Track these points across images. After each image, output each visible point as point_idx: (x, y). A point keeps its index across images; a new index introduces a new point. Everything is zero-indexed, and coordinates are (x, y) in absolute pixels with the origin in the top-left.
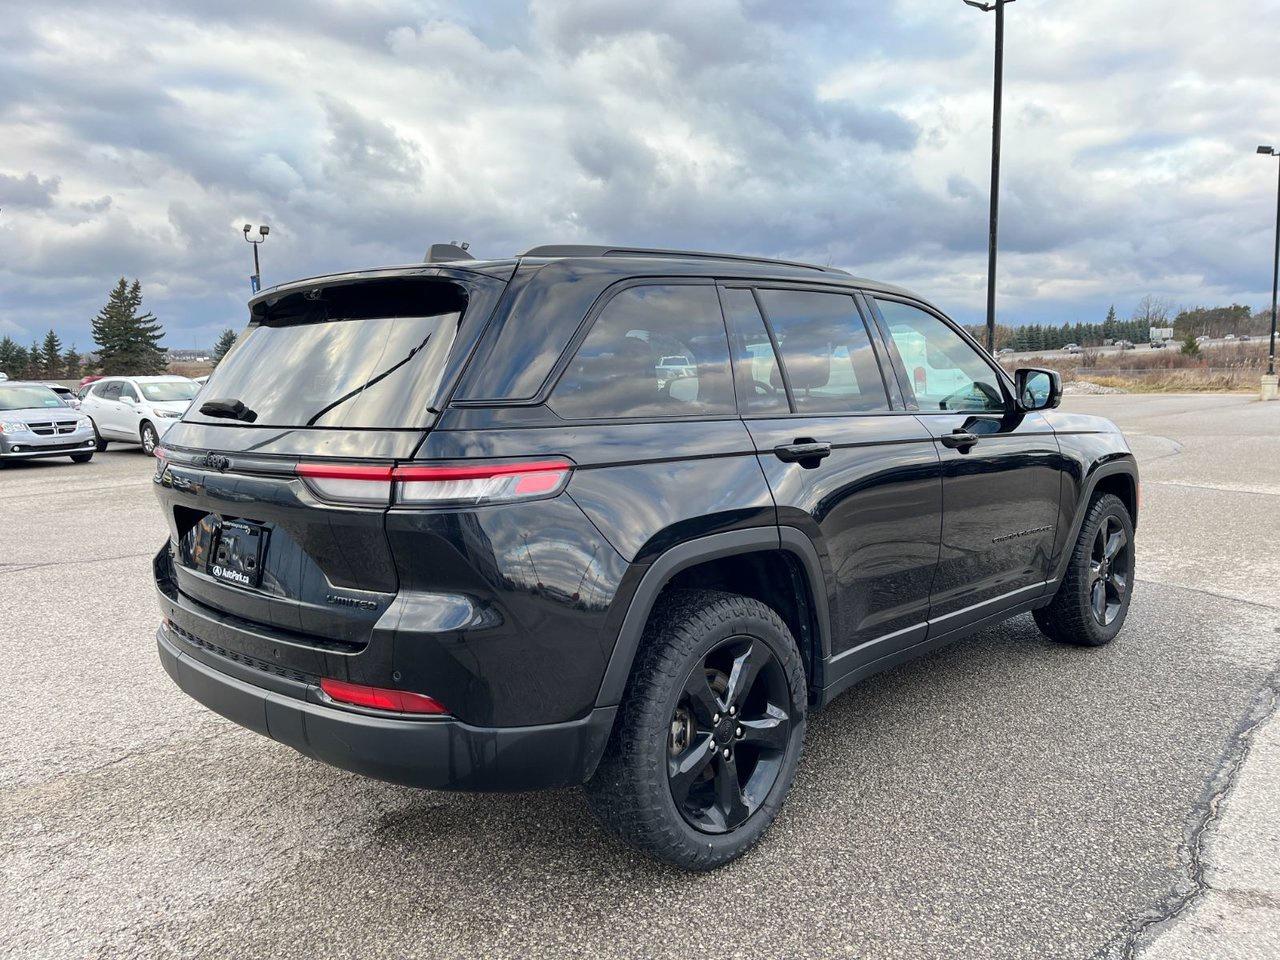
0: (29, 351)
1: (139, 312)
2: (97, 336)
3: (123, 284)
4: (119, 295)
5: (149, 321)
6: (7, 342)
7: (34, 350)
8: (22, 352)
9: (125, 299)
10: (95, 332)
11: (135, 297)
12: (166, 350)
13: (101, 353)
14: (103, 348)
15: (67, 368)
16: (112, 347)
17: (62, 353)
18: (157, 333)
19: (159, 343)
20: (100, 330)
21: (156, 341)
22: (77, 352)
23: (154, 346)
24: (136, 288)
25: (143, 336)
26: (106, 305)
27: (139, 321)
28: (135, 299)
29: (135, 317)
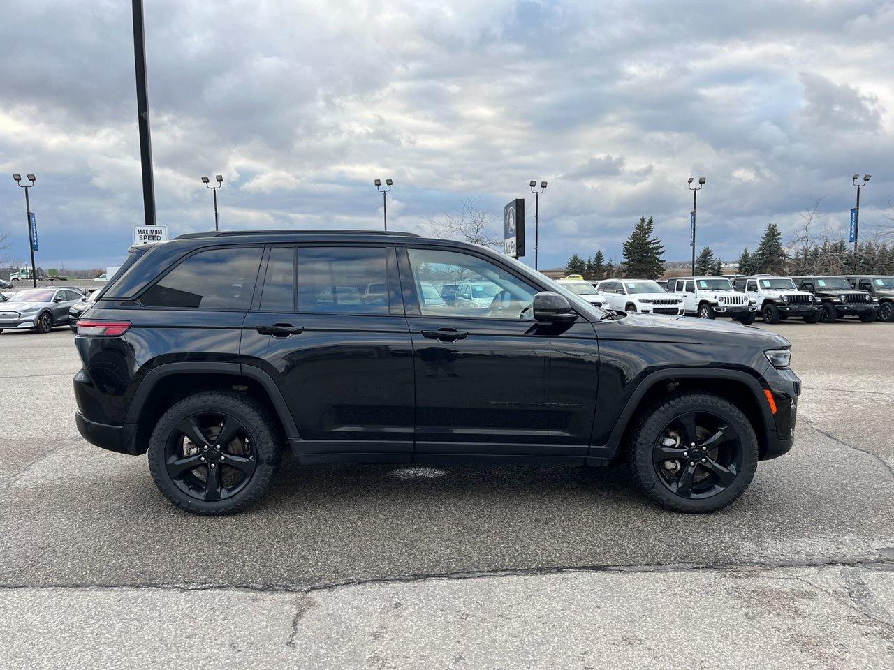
0: (587, 263)
1: (650, 237)
2: (625, 253)
3: (643, 220)
4: (640, 227)
5: (656, 243)
6: (575, 258)
7: (589, 262)
8: (583, 263)
9: (643, 229)
10: (624, 251)
11: (649, 228)
12: (664, 261)
13: (626, 263)
14: (628, 260)
15: (606, 273)
16: (633, 260)
17: (605, 263)
18: (660, 251)
19: (661, 257)
20: (627, 249)
21: (658, 256)
22: (613, 264)
23: (657, 259)
24: (651, 222)
25: (652, 252)
26: (632, 234)
27: (650, 243)
28: (649, 230)
29: (647, 241)
